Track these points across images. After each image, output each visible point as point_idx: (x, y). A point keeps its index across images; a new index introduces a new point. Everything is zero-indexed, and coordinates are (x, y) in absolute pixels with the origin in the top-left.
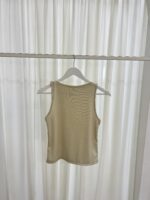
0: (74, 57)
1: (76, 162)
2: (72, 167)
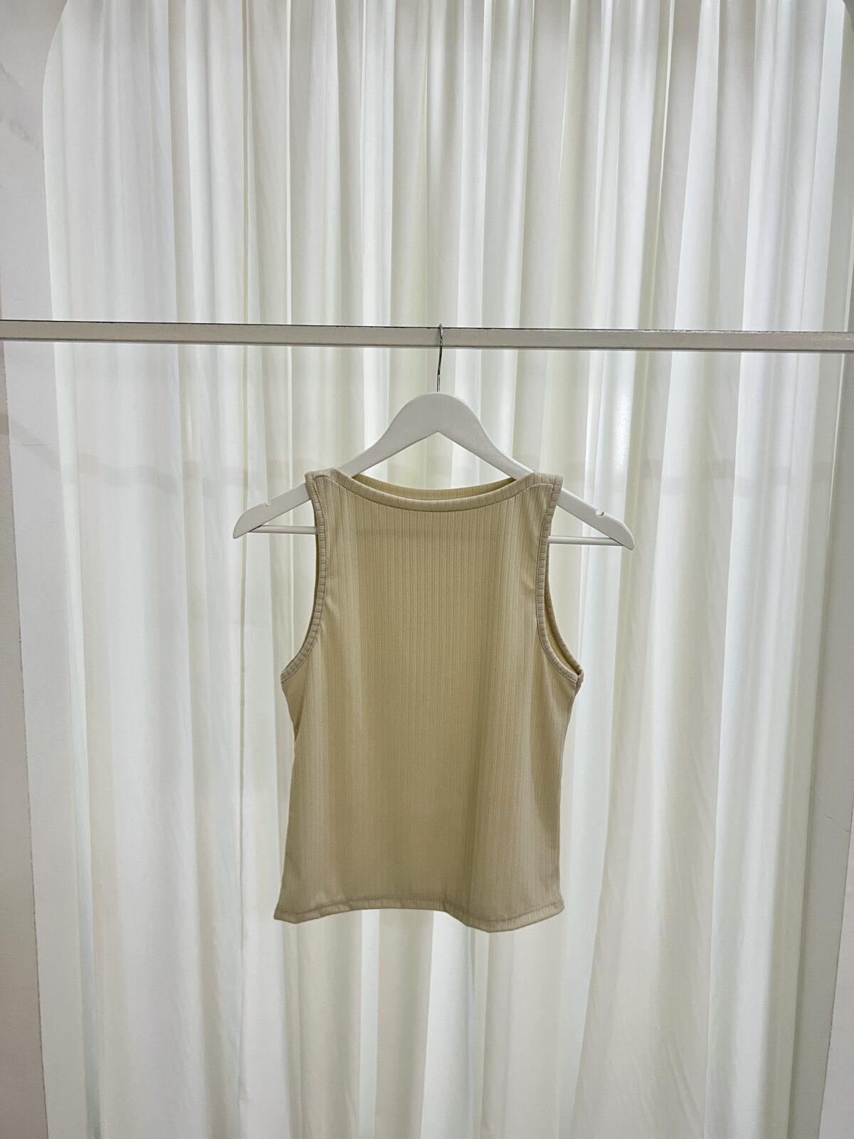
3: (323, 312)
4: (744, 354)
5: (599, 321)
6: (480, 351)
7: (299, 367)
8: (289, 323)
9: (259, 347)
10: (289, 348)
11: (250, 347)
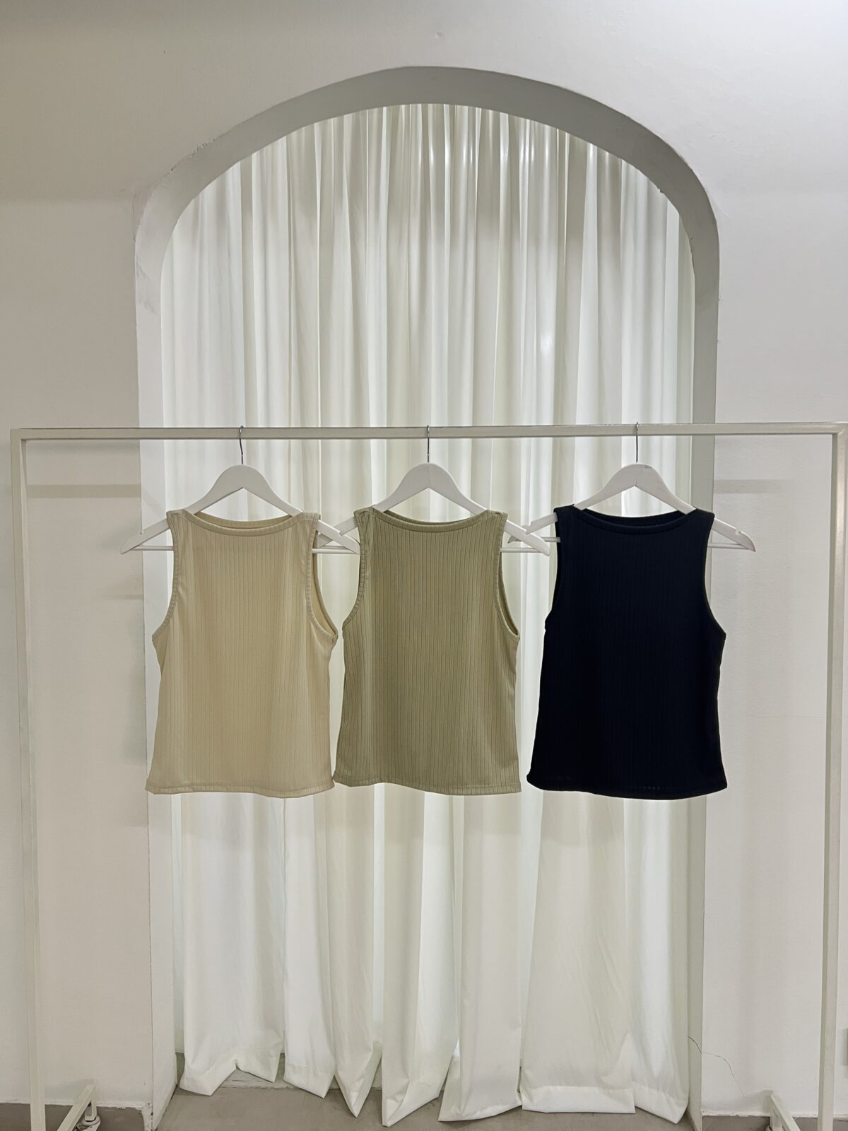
0: (428, 433)
1: (447, 786)
2: (433, 801)
3: (341, 418)
4: (623, 438)
5: (526, 420)
6: (447, 440)
7: (326, 453)
8: (320, 426)
9: (300, 441)
10: (320, 441)
11: (292, 440)
